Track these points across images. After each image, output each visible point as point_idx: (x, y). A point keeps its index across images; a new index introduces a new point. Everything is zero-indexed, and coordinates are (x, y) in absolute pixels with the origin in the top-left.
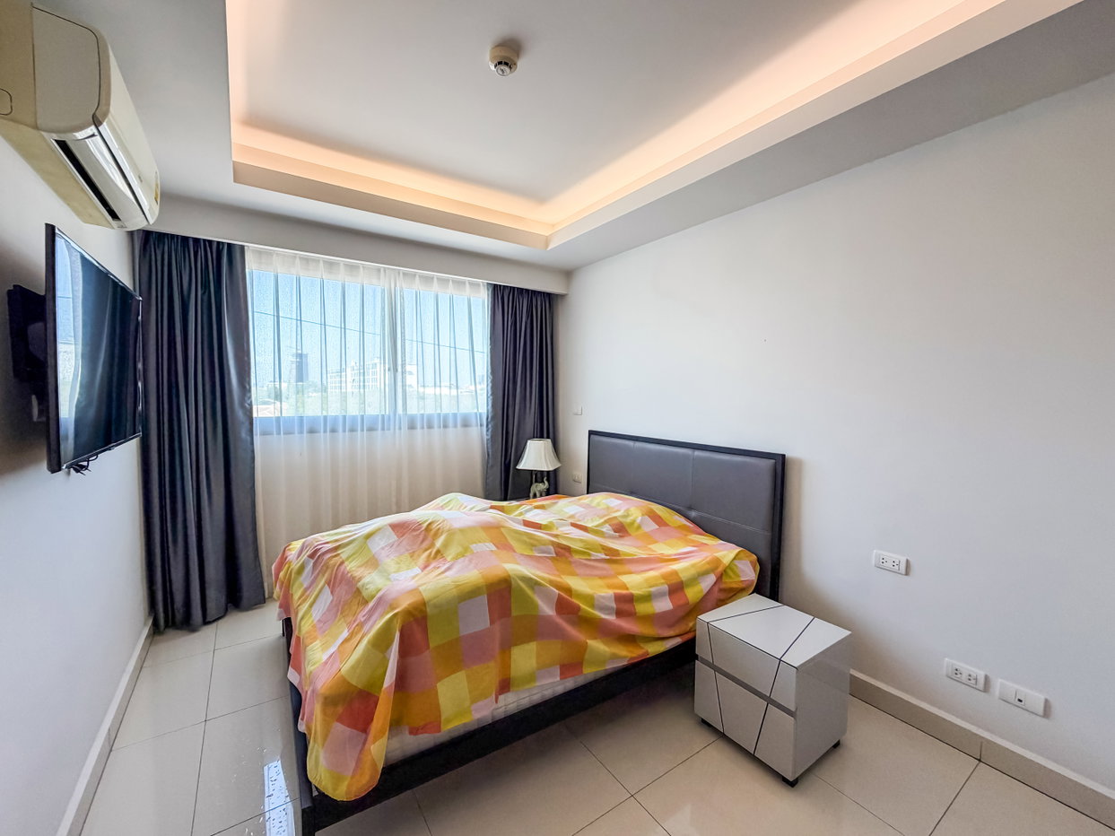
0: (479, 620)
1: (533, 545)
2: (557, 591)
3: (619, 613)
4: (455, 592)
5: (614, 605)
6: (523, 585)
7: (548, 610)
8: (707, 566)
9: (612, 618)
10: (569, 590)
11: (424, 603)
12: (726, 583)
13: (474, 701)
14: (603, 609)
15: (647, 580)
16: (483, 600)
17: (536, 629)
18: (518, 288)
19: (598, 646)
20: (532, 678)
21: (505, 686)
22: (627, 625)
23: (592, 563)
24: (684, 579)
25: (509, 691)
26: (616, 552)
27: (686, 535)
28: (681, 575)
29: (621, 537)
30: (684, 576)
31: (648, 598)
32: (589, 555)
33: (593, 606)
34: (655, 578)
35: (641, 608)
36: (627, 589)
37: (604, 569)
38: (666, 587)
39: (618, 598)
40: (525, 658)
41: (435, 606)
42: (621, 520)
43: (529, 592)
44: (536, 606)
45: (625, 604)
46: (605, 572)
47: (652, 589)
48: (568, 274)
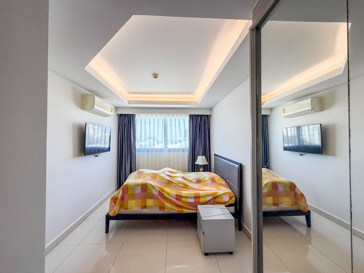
0: (138, 191)
1: (163, 180)
2: (158, 189)
3: (177, 199)
4: (134, 184)
5: (175, 196)
6: (150, 186)
7: (156, 193)
8: (211, 194)
9: (174, 200)
10: (163, 190)
11: (128, 185)
12: (217, 200)
13: (135, 207)
14: (172, 197)
15: (188, 193)
16: (140, 187)
17: (152, 197)
18: (197, 115)
19: (167, 205)
20: (151, 207)
21: (145, 207)
22: (178, 202)
23: (177, 186)
24: (200, 195)
25: (146, 208)
26: (188, 186)
27: (219, 186)
28: (200, 194)
29: (197, 183)
30: (201, 195)
31: (187, 197)
32: (178, 184)
33: (169, 196)
34: (192, 193)
35: (183, 199)
36: (181, 194)
37: (179, 188)
38: (193, 196)
39: (177, 195)
40: (150, 202)
41: (130, 186)
42: (201, 179)
43: (151, 188)
44: (152, 191)
45: (179, 197)
46: (179, 189)
47: (188, 196)
48: (211, 109)
